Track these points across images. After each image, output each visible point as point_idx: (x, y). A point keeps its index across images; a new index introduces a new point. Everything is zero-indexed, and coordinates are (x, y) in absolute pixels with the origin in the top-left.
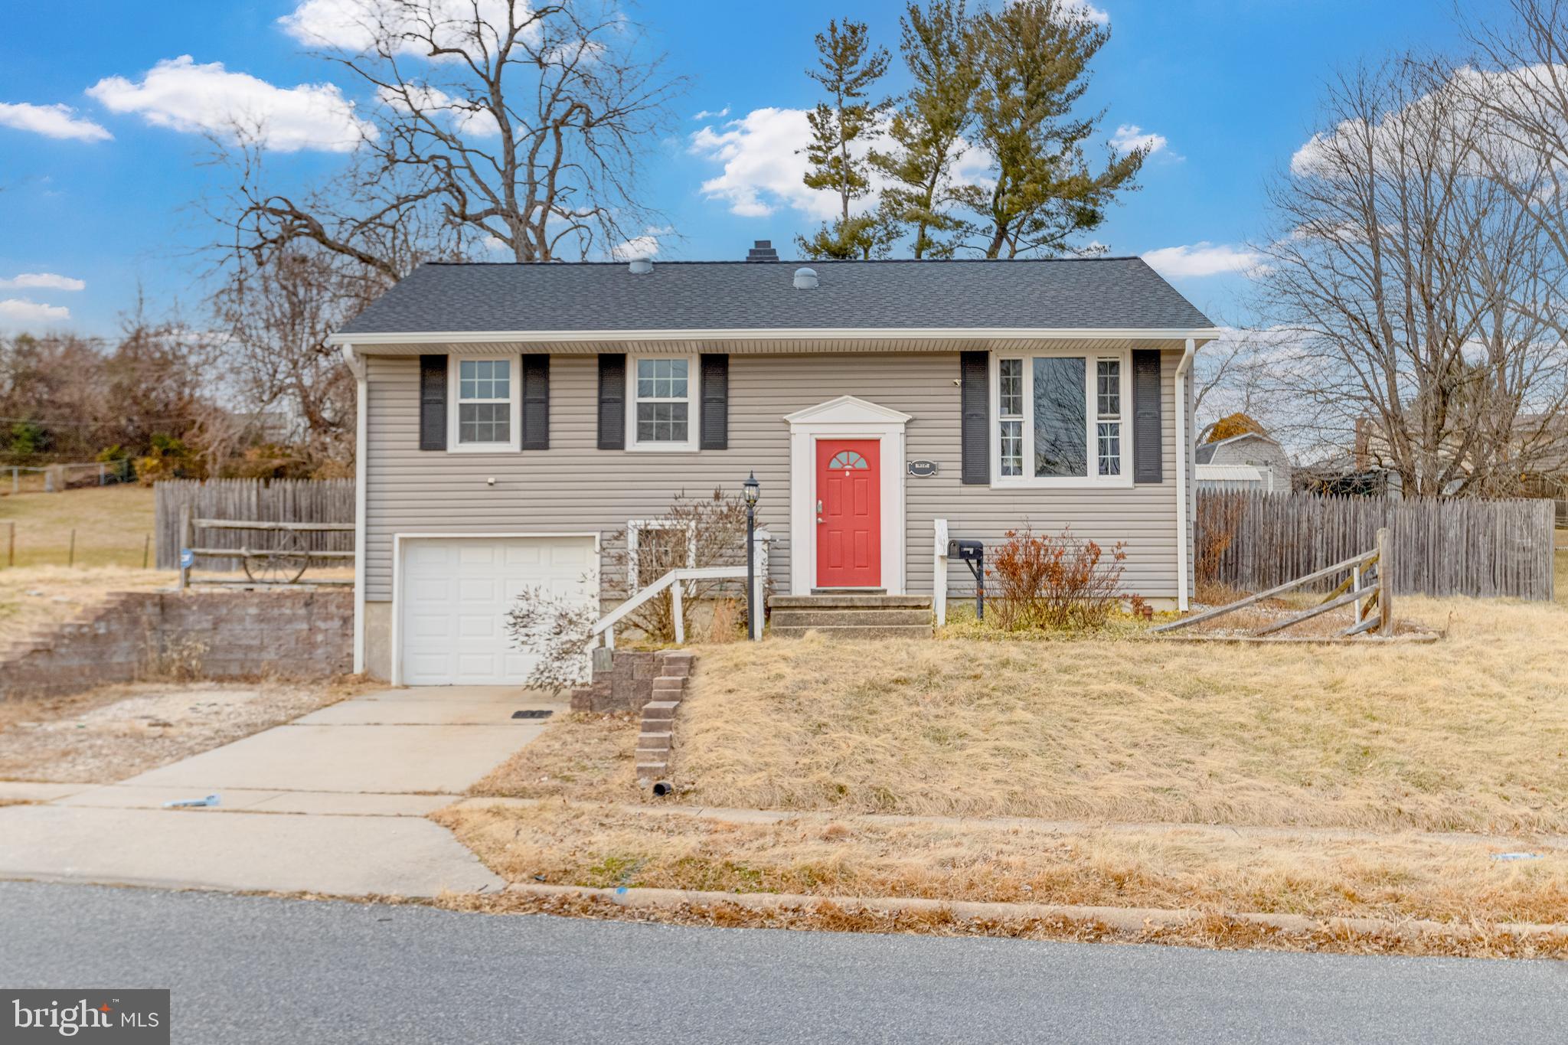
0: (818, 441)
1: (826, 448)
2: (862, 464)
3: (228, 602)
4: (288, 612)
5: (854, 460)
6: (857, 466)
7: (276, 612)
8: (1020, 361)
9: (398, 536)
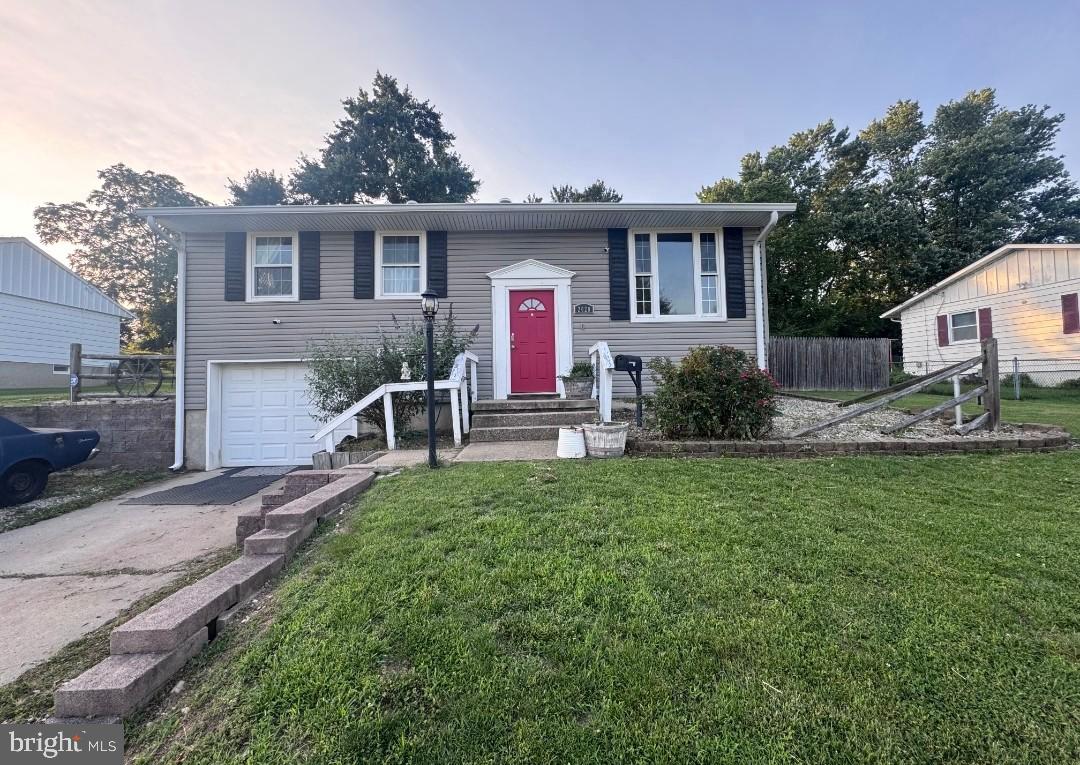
0: (511, 291)
1: (517, 296)
2: (541, 308)
3: (88, 412)
4: (132, 418)
5: (536, 305)
6: (538, 309)
7: (123, 418)
8: (648, 235)
9: (209, 362)
